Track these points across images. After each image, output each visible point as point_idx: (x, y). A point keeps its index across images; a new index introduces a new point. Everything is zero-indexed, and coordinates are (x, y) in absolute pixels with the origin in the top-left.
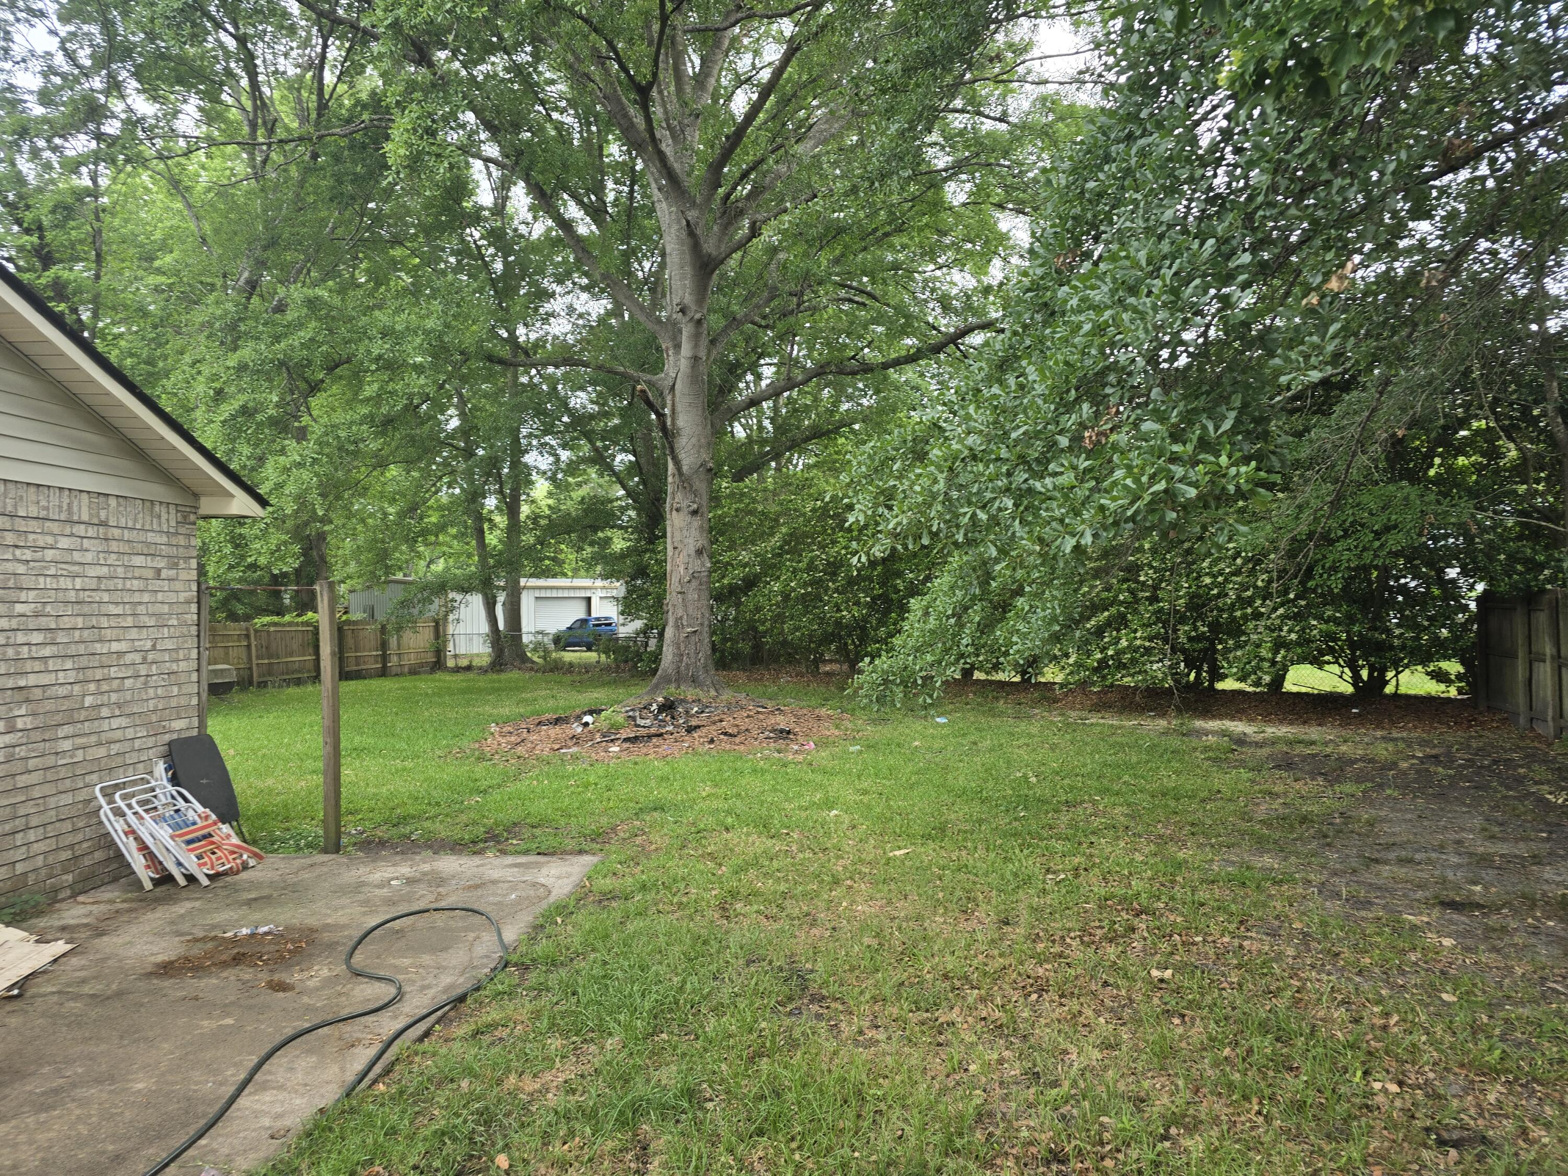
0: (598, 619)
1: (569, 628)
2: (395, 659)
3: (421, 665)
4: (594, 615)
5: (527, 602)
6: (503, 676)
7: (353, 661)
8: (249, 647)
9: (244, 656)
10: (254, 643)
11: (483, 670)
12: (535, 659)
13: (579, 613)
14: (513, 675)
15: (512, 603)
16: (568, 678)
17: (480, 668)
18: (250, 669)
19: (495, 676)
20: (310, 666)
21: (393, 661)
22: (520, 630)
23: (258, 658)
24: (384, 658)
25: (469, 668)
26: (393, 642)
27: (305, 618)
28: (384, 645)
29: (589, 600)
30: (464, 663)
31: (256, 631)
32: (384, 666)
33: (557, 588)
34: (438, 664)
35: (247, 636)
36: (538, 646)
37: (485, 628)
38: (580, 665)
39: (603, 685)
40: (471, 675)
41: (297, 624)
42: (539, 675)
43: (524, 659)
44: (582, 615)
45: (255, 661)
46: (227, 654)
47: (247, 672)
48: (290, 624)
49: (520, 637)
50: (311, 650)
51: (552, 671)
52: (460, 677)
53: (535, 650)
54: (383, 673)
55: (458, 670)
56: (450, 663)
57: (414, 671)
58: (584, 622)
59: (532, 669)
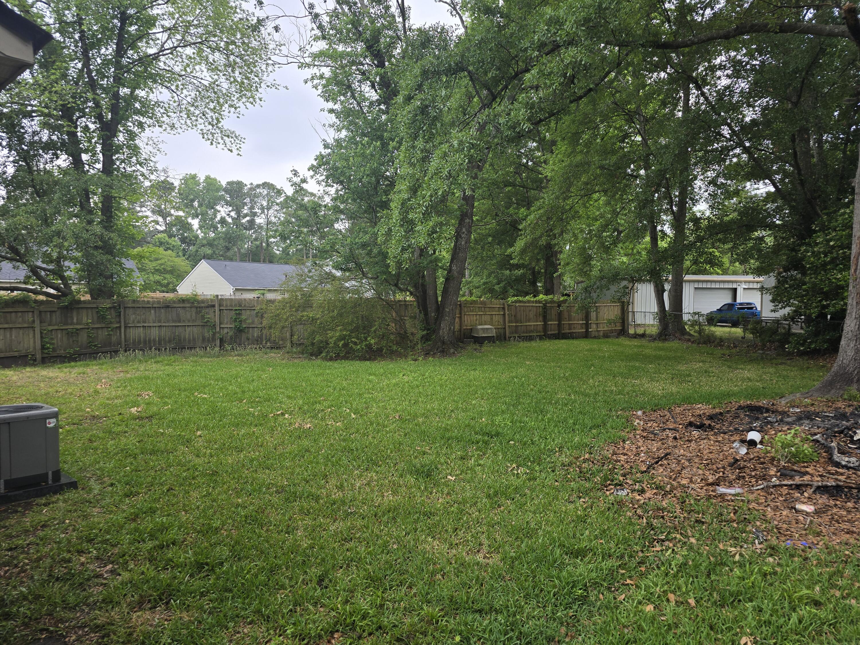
0: (741, 304)
1: (719, 310)
2: (594, 326)
3: (612, 331)
4: (739, 300)
5: (688, 291)
6: (667, 344)
7: (567, 327)
8: (504, 315)
9: (501, 321)
10: (507, 313)
11: (653, 338)
12: (692, 332)
13: (726, 299)
14: (674, 344)
15: (676, 291)
16: (719, 351)
17: (651, 336)
18: (505, 328)
19: (661, 344)
20: (540, 328)
21: (593, 328)
22: (681, 311)
23: (509, 322)
24: (587, 325)
25: (643, 336)
26: (593, 315)
27: (537, 298)
28: (587, 317)
29: (735, 290)
30: (640, 331)
31: (509, 305)
32: (587, 331)
33: (711, 282)
34: (623, 332)
35: (504, 308)
36: (694, 323)
37: (655, 308)
38: (729, 339)
39: (751, 361)
40: (644, 342)
41: (533, 302)
42: (694, 345)
43: (683, 332)
44: (728, 300)
45: (507, 324)
46: (492, 319)
47: (502, 331)
48: (529, 302)
49: (681, 316)
50: (541, 319)
51: (705, 343)
52: (636, 342)
53: (692, 325)
54: (586, 335)
55: (636, 336)
56: (631, 331)
57: (606, 336)
58: (730, 307)
59: (689, 340)
